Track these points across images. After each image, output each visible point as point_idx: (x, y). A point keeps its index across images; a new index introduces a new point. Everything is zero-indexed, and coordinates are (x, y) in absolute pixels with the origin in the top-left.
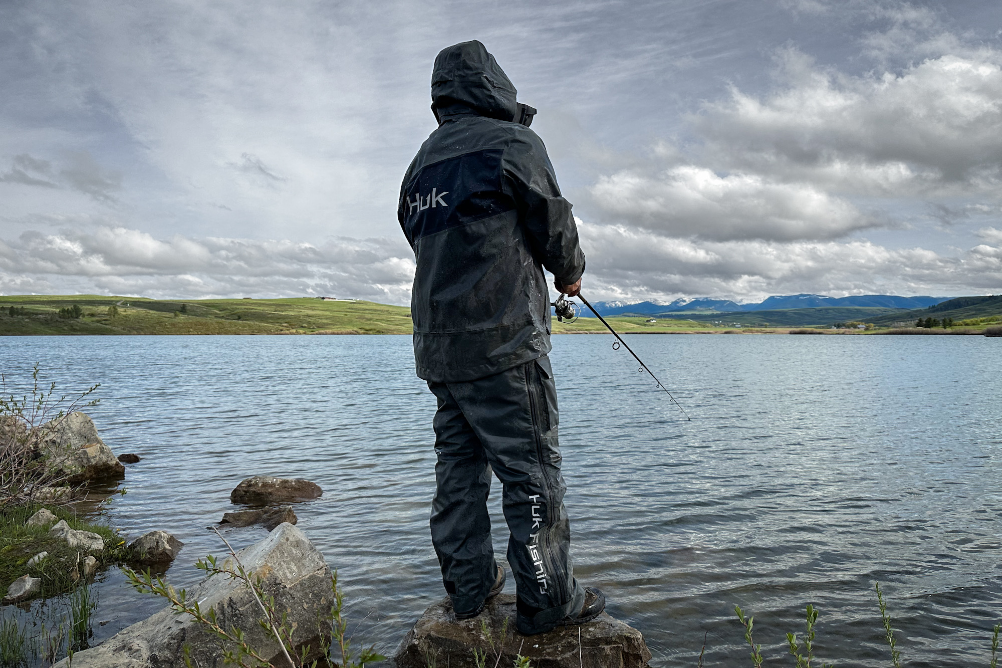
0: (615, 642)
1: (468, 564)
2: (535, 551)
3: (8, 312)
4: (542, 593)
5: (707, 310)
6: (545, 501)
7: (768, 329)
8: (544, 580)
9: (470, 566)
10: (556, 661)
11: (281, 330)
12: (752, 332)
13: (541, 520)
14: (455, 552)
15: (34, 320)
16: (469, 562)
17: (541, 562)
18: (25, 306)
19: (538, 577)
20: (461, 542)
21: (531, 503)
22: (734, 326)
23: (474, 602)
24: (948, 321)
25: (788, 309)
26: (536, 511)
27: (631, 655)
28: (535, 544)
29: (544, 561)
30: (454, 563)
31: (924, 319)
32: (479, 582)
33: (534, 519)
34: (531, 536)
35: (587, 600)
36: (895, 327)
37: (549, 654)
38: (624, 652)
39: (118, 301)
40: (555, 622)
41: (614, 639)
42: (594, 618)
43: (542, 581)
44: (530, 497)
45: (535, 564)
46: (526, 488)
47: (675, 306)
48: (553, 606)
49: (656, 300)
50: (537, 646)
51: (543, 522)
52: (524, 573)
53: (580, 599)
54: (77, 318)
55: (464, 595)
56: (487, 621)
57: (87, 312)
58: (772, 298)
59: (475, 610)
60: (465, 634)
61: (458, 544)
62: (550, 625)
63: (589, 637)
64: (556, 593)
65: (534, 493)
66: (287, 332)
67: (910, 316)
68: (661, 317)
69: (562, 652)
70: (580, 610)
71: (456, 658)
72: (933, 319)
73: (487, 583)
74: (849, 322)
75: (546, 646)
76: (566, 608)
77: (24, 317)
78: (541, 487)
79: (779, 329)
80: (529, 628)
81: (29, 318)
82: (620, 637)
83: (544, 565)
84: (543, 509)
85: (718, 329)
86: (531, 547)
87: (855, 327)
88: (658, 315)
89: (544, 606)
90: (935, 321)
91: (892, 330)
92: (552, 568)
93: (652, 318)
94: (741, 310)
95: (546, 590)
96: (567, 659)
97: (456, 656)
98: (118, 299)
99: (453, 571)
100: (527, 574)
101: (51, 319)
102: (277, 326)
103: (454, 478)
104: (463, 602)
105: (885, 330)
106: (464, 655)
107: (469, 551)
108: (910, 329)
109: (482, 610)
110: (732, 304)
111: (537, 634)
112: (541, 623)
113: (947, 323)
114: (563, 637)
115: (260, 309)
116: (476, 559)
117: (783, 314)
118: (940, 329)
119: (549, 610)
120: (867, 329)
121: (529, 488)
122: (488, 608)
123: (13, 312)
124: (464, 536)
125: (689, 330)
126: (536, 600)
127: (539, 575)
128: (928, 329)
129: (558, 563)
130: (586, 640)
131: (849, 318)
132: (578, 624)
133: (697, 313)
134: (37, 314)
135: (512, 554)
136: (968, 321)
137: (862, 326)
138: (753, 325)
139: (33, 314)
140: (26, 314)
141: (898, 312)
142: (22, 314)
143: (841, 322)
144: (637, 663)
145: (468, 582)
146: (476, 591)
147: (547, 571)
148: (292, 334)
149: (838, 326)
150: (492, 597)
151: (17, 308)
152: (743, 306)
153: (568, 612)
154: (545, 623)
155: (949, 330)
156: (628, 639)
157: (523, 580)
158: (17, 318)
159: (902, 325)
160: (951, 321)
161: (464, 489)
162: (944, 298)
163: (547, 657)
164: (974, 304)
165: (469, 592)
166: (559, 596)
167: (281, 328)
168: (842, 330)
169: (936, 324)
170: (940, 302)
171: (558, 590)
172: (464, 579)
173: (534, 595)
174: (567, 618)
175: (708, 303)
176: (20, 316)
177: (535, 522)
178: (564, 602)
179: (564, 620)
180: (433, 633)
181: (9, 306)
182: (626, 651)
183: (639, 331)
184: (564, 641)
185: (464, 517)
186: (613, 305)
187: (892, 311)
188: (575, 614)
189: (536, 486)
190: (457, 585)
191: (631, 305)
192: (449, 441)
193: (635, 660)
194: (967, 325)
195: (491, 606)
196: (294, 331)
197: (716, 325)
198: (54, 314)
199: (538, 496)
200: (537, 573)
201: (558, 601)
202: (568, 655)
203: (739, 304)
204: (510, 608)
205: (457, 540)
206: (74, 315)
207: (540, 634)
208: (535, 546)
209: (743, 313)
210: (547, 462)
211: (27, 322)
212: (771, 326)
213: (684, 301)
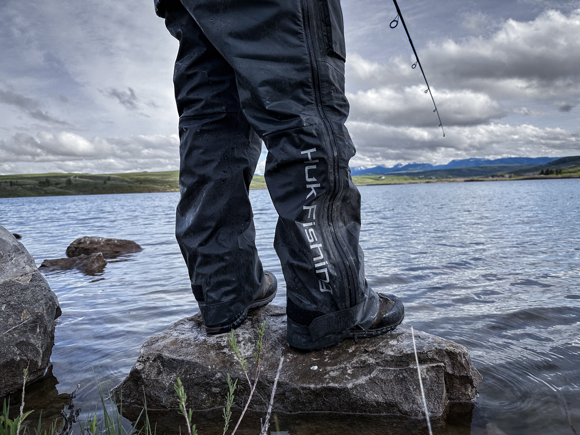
0: (432, 360)
1: (219, 261)
2: (311, 230)
3: (9, 184)
4: (322, 290)
5: (415, 170)
6: (325, 157)
7: (452, 180)
8: (325, 270)
9: (223, 264)
10: (344, 390)
11: (166, 190)
12: (442, 181)
13: (318, 185)
14: (201, 245)
15: (24, 188)
16: (220, 258)
17: (321, 245)
18: (19, 180)
19: (317, 265)
20: (209, 232)
21: (304, 161)
22: (431, 178)
23: (230, 311)
24: (559, 171)
25: (463, 167)
26: (311, 173)
27: (457, 377)
28: (311, 220)
29: (325, 245)
30: (199, 259)
31: (545, 171)
32: (236, 285)
33: (308, 186)
34: (305, 208)
35: (381, 306)
36: (526, 176)
37: (333, 379)
38: (447, 374)
39: (71, 176)
40: (340, 333)
41: (430, 355)
42: (392, 329)
43: (322, 271)
44: (302, 153)
45: (312, 247)
46: (297, 140)
47: (396, 168)
48: (337, 309)
49: (384, 165)
50: (316, 368)
51: (322, 188)
52: (295, 262)
53: (373, 302)
54: (48, 186)
55: (214, 302)
56: (247, 336)
57: (54, 183)
58: (453, 161)
59: (231, 321)
60: (212, 353)
61: (205, 235)
62: (333, 336)
63: (392, 353)
64: (342, 289)
65: (308, 146)
66: (169, 190)
67: (535, 169)
68: (387, 175)
69: (354, 376)
70: (373, 316)
71: (196, 387)
72: (550, 170)
73: (247, 287)
74: (499, 173)
75: (329, 368)
76: (357, 312)
77: (19, 187)
78: (319, 136)
79: (458, 179)
80: (304, 340)
81: (21, 187)
82: (439, 352)
83: (325, 249)
84: (322, 168)
85: (422, 181)
86: (305, 225)
87: (503, 176)
88: (386, 173)
89: (326, 309)
90: (551, 171)
91: (525, 177)
92: (336, 254)
93: (382, 176)
94: (435, 169)
95: (327, 286)
96: (361, 386)
97: (196, 385)
98: (71, 175)
99: (200, 271)
100: (301, 264)
101: (34, 187)
102: (163, 187)
103: (198, 148)
104: (214, 311)
105: (522, 177)
106: (208, 383)
107: (220, 244)
108: (537, 176)
109: (243, 322)
110: (430, 165)
111: (316, 350)
112: (321, 333)
113: (559, 172)
114: (353, 355)
115: (153, 177)
116: (229, 254)
117: (460, 170)
118: (554, 176)
119: (331, 314)
120: (510, 177)
121: (301, 140)
122: (251, 320)
123: (12, 184)
124: (213, 224)
125: (405, 182)
126: (314, 300)
127: (318, 262)
128: (547, 176)
129: (345, 248)
130: (388, 358)
131: (499, 171)
132: (371, 336)
133: (409, 172)
134: (25, 185)
135: (280, 241)
136: (571, 170)
137: (507, 176)
138: (443, 177)
139: (23, 185)
140: (19, 185)
141: (528, 167)
142: (17, 185)
143: (495, 174)
144: (466, 389)
145: (220, 285)
146: (232, 296)
147: (329, 258)
148: (172, 191)
149: (493, 176)
150: (258, 308)
151: (14, 182)
152: (436, 166)
153: (359, 318)
154: (327, 334)
155: (560, 176)
156: (451, 355)
157: (294, 272)
158: (14, 187)
159: (531, 175)
160: (560, 171)
161: (212, 161)
162: (556, 158)
163: (331, 385)
164: (574, 160)
165: (221, 297)
166: (347, 294)
167: (166, 188)
168: (495, 178)
169: (552, 173)
170: (554, 160)
171: (346, 284)
172: (214, 280)
173: (310, 294)
174: (358, 328)
175: (415, 166)
176: (16, 187)
177: (310, 190)
178: (354, 303)
179: (352, 330)
180: (166, 354)
181: (9, 180)
182: (450, 372)
183: (375, 183)
184: (355, 360)
185: (212, 199)
186: (359, 169)
187: (525, 166)
188: (368, 322)
189: (310, 135)
190: (205, 289)
191: (370, 169)
192: (192, 96)
193: (462, 384)
194: (570, 172)
195: (255, 317)
196: (173, 190)
197: (420, 178)
198: (35, 184)
199: (314, 150)
200: (315, 259)
201: (345, 302)
202: (362, 380)
203: (434, 165)
204: (280, 319)
205: (205, 229)
206: (47, 184)
207: (318, 350)
208: (311, 224)
209: (436, 171)
210: (328, 103)
211: (20, 190)
212: (453, 177)
213: (401, 165)
